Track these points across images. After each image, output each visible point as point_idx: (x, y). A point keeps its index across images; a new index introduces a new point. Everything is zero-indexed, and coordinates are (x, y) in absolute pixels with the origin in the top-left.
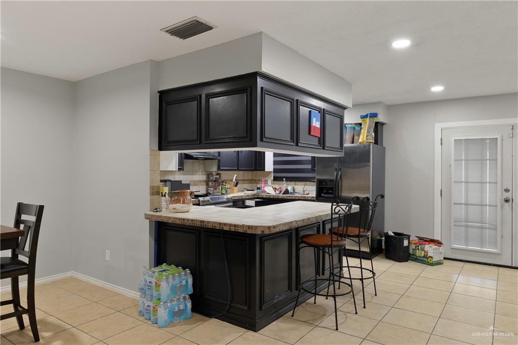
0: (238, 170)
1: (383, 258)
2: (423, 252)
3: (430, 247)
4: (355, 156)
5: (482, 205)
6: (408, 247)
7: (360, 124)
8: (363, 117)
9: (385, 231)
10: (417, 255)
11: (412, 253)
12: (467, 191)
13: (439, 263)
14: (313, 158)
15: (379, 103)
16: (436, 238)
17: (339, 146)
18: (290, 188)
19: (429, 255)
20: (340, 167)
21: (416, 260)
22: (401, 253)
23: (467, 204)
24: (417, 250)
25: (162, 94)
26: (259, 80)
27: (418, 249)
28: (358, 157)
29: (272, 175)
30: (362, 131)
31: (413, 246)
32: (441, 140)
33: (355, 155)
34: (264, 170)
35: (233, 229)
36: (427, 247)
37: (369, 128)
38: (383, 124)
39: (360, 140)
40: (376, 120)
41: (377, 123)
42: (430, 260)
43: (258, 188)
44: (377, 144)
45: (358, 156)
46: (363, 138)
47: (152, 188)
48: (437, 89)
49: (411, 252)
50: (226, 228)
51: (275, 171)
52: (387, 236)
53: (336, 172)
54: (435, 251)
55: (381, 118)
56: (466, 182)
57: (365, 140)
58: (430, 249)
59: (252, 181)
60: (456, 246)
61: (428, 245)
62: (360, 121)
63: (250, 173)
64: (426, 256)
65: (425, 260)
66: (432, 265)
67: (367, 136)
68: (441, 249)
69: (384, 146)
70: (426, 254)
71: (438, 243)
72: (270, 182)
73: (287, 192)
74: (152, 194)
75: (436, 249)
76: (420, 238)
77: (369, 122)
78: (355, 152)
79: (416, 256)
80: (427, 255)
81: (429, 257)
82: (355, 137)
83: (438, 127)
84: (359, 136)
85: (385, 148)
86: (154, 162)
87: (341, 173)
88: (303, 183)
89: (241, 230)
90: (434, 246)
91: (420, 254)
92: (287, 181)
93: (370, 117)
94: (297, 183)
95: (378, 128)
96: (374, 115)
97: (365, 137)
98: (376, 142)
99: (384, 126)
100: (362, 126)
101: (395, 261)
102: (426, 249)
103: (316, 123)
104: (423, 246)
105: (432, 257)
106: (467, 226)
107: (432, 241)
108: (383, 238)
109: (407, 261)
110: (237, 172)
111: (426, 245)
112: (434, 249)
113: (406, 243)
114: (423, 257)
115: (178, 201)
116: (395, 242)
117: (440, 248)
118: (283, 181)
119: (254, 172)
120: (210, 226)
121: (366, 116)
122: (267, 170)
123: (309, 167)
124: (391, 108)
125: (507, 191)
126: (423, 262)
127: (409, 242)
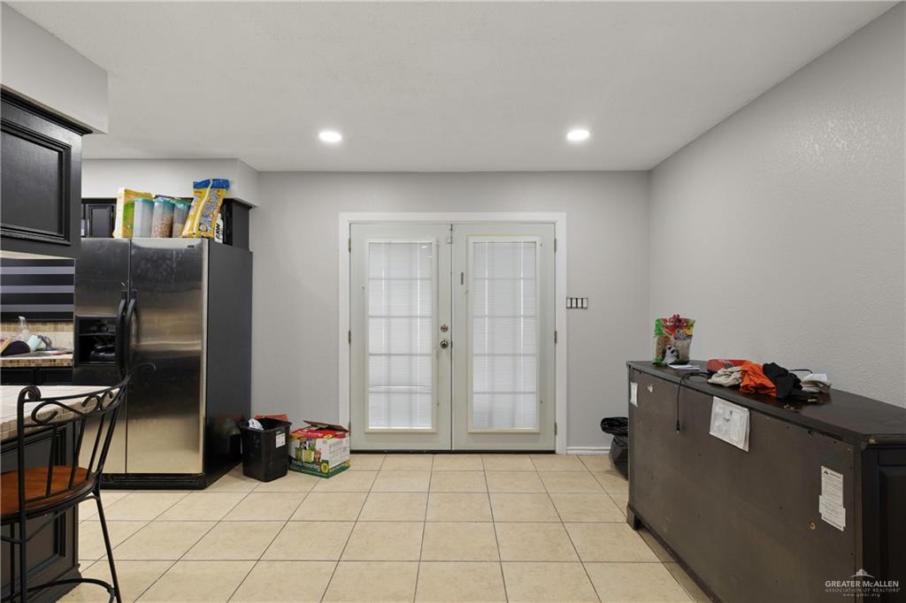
1: (238, 477)
2: (313, 453)
3: (325, 442)
4: (168, 265)
5: (411, 355)
6: (286, 448)
7: (190, 200)
8: (197, 186)
10: (304, 460)
11: (294, 457)
12: (389, 333)
13: (342, 468)
18: (35, 340)
19: (322, 458)
20: (133, 290)
21: (302, 468)
22: (271, 463)
23: (389, 355)
24: (303, 451)
27: (305, 448)
28: (175, 268)
30: (192, 212)
31: (295, 444)
32: (350, 243)
33: (168, 262)
37: (207, 207)
38: (247, 206)
39: (185, 232)
40: (224, 194)
41: (227, 202)
42: (325, 467)
44: (231, 245)
45: (174, 266)
46: (191, 228)
49: (292, 456)
53: (123, 302)
54: (332, 449)
55: (237, 192)
56: (388, 317)
57: (195, 232)
58: (326, 447)
60: (373, 427)
61: (321, 440)
62: (190, 193)
64: (317, 462)
65: (317, 469)
66: (328, 475)
67: (200, 224)
68: (346, 440)
69: (251, 250)
70: (317, 456)
71: (340, 431)
75: (335, 445)
76: (314, 424)
77: (209, 195)
78: (168, 256)
79: (301, 461)
80: (319, 459)
81: (324, 461)
82: (176, 224)
83: (344, 218)
84: (184, 223)
85: (251, 253)
87: (135, 303)
90: (331, 440)
91: (308, 457)
92: (29, 322)
93: (212, 187)
95: (234, 213)
96: (222, 184)
97: (197, 224)
98: (228, 239)
99: (251, 211)
100: (192, 204)
101: (259, 479)
102: (317, 448)
104: (313, 442)
105: (327, 462)
106: (388, 393)
109: (284, 474)
111: (318, 440)
112: (330, 447)
113: (280, 440)
114: (313, 463)
116: (258, 441)
117: (344, 439)
118: (19, 322)
121: (205, 184)
124: (262, 177)
125: (444, 329)
126: (313, 472)
127: (288, 438)
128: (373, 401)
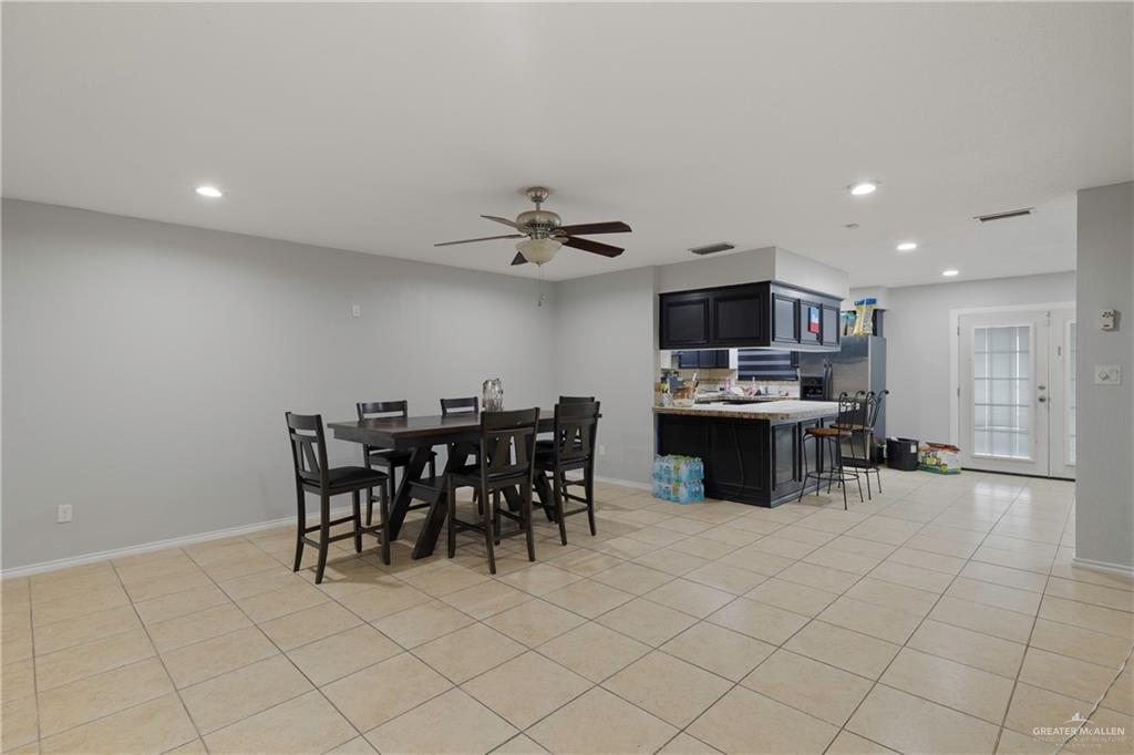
0: (699, 367)
2: (935, 460)
3: (944, 453)
4: (849, 350)
5: (1011, 406)
6: (916, 455)
7: (855, 312)
8: (859, 304)
9: (888, 437)
10: (928, 464)
11: (921, 462)
12: (991, 390)
13: (954, 472)
14: (793, 353)
15: (878, 287)
16: (952, 444)
17: (835, 340)
18: (762, 389)
19: (943, 463)
20: (832, 363)
21: (927, 469)
22: (908, 462)
23: (991, 405)
24: (928, 458)
25: (662, 296)
26: (771, 287)
27: (929, 456)
28: (854, 351)
29: (736, 374)
30: (858, 321)
31: (922, 454)
32: (959, 330)
34: (727, 367)
35: (753, 417)
36: (940, 453)
37: (866, 317)
38: (883, 311)
39: (855, 331)
40: (874, 307)
41: (875, 311)
42: (944, 468)
43: (721, 389)
44: (876, 335)
45: (854, 349)
46: (859, 329)
47: (656, 384)
48: (951, 273)
49: (920, 460)
50: (746, 417)
51: (741, 368)
52: (890, 442)
53: (825, 369)
54: (949, 459)
55: (880, 305)
56: (991, 379)
57: (861, 330)
58: (943, 456)
59: (709, 381)
60: (977, 454)
62: (854, 309)
63: (707, 371)
64: (938, 465)
65: (937, 469)
66: (946, 473)
67: (864, 326)
68: (958, 456)
69: (884, 336)
70: (938, 461)
71: (954, 449)
72: (733, 383)
73: (759, 393)
74: (656, 390)
75: (951, 456)
76: (932, 445)
77: (866, 309)
79: (926, 464)
80: (940, 463)
81: (943, 465)
82: (849, 328)
83: (954, 313)
84: (853, 326)
85: (885, 339)
86: (657, 360)
87: (832, 370)
88: (777, 382)
89: (761, 417)
90: (948, 452)
91: (930, 461)
92: (756, 380)
93: (867, 304)
94: (770, 382)
95: (877, 316)
96: (873, 301)
97: (861, 327)
98: (875, 333)
99: (885, 313)
100: (857, 315)
102: (938, 457)
103: (815, 320)
104: (935, 453)
105: (946, 466)
106: (991, 431)
107: (946, 447)
108: (885, 446)
109: (915, 469)
110: (698, 370)
111: (938, 452)
112: (948, 457)
113: (913, 449)
114: (935, 465)
115: (683, 397)
116: (899, 448)
117: (957, 454)
118: (751, 380)
119: (713, 370)
120: (728, 415)
121: (862, 303)
122: (731, 367)
123: (788, 362)
124: (892, 292)
125: (1042, 388)
126: (935, 471)
127: (918, 449)
128: (977, 435)
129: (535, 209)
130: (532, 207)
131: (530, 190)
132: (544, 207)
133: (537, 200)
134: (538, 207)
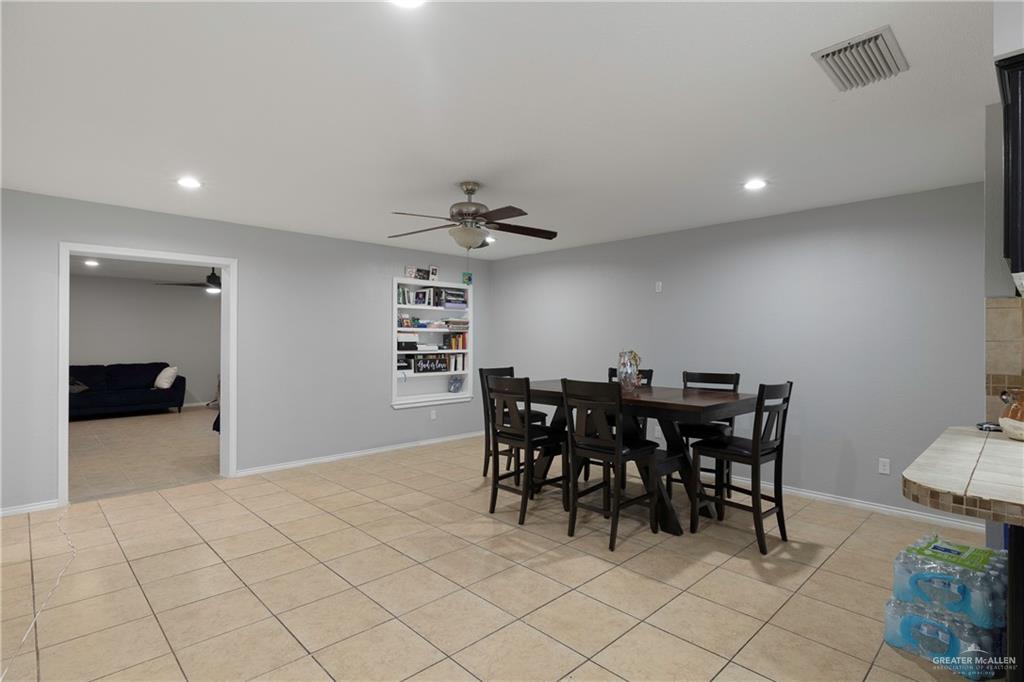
129: (466, 201)
130: (464, 198)
131: (462, 184)
132: (475, 199)
133: (470, 192)
134: (470, 199)
